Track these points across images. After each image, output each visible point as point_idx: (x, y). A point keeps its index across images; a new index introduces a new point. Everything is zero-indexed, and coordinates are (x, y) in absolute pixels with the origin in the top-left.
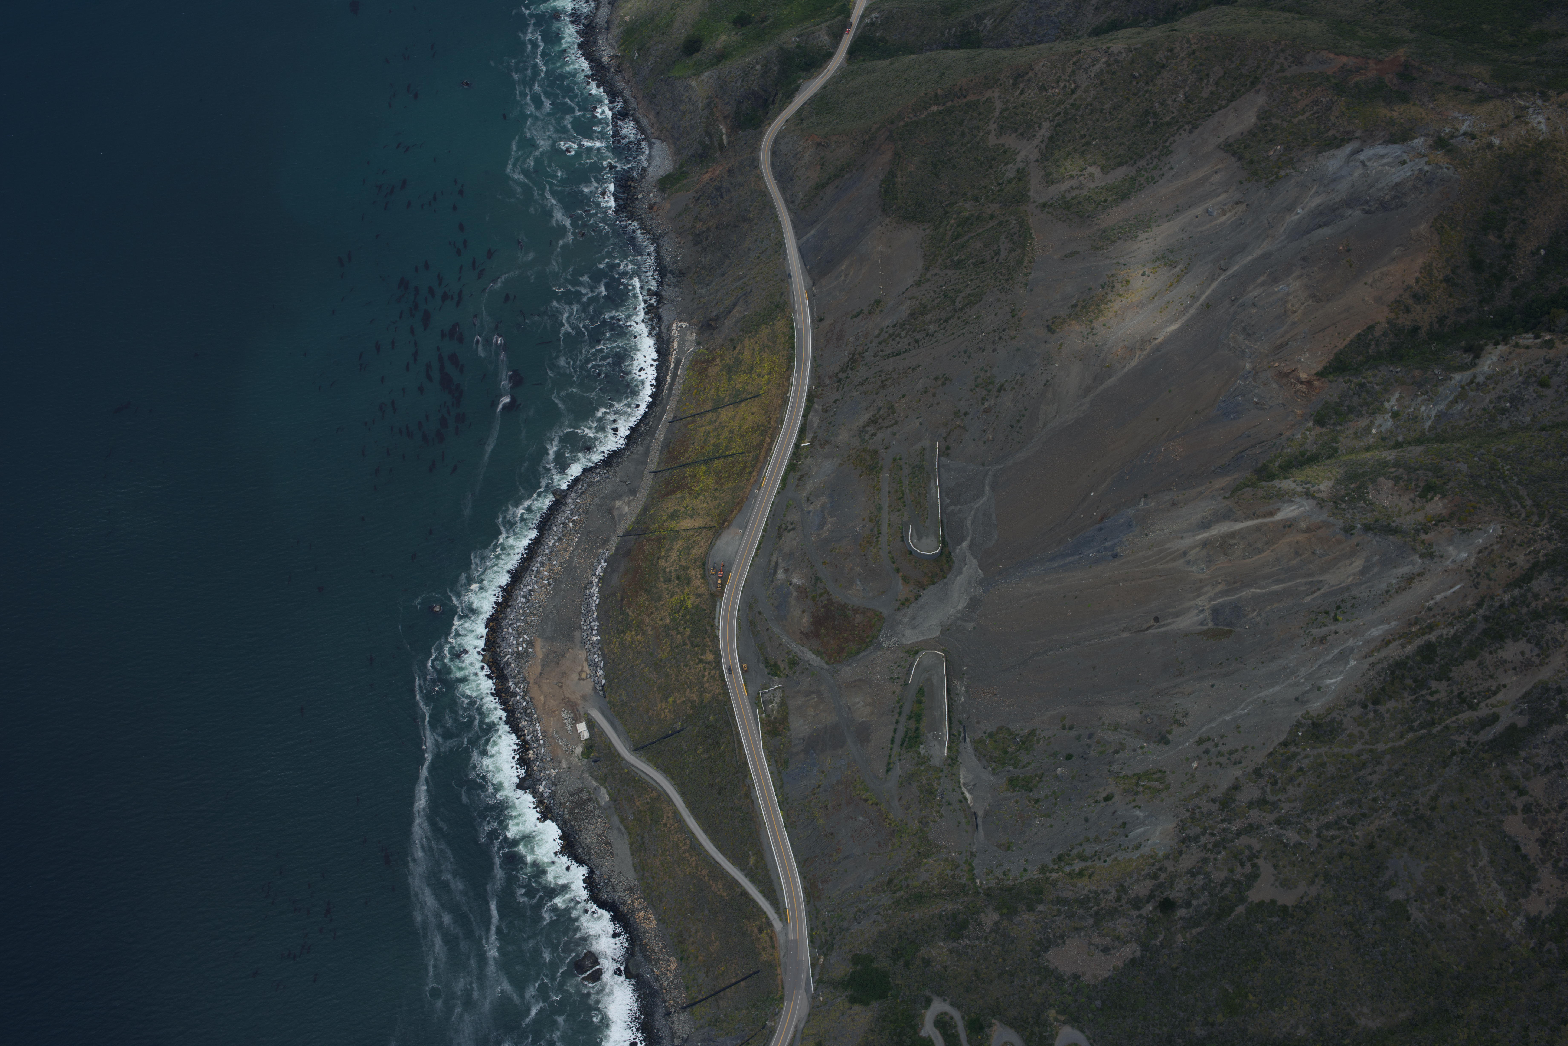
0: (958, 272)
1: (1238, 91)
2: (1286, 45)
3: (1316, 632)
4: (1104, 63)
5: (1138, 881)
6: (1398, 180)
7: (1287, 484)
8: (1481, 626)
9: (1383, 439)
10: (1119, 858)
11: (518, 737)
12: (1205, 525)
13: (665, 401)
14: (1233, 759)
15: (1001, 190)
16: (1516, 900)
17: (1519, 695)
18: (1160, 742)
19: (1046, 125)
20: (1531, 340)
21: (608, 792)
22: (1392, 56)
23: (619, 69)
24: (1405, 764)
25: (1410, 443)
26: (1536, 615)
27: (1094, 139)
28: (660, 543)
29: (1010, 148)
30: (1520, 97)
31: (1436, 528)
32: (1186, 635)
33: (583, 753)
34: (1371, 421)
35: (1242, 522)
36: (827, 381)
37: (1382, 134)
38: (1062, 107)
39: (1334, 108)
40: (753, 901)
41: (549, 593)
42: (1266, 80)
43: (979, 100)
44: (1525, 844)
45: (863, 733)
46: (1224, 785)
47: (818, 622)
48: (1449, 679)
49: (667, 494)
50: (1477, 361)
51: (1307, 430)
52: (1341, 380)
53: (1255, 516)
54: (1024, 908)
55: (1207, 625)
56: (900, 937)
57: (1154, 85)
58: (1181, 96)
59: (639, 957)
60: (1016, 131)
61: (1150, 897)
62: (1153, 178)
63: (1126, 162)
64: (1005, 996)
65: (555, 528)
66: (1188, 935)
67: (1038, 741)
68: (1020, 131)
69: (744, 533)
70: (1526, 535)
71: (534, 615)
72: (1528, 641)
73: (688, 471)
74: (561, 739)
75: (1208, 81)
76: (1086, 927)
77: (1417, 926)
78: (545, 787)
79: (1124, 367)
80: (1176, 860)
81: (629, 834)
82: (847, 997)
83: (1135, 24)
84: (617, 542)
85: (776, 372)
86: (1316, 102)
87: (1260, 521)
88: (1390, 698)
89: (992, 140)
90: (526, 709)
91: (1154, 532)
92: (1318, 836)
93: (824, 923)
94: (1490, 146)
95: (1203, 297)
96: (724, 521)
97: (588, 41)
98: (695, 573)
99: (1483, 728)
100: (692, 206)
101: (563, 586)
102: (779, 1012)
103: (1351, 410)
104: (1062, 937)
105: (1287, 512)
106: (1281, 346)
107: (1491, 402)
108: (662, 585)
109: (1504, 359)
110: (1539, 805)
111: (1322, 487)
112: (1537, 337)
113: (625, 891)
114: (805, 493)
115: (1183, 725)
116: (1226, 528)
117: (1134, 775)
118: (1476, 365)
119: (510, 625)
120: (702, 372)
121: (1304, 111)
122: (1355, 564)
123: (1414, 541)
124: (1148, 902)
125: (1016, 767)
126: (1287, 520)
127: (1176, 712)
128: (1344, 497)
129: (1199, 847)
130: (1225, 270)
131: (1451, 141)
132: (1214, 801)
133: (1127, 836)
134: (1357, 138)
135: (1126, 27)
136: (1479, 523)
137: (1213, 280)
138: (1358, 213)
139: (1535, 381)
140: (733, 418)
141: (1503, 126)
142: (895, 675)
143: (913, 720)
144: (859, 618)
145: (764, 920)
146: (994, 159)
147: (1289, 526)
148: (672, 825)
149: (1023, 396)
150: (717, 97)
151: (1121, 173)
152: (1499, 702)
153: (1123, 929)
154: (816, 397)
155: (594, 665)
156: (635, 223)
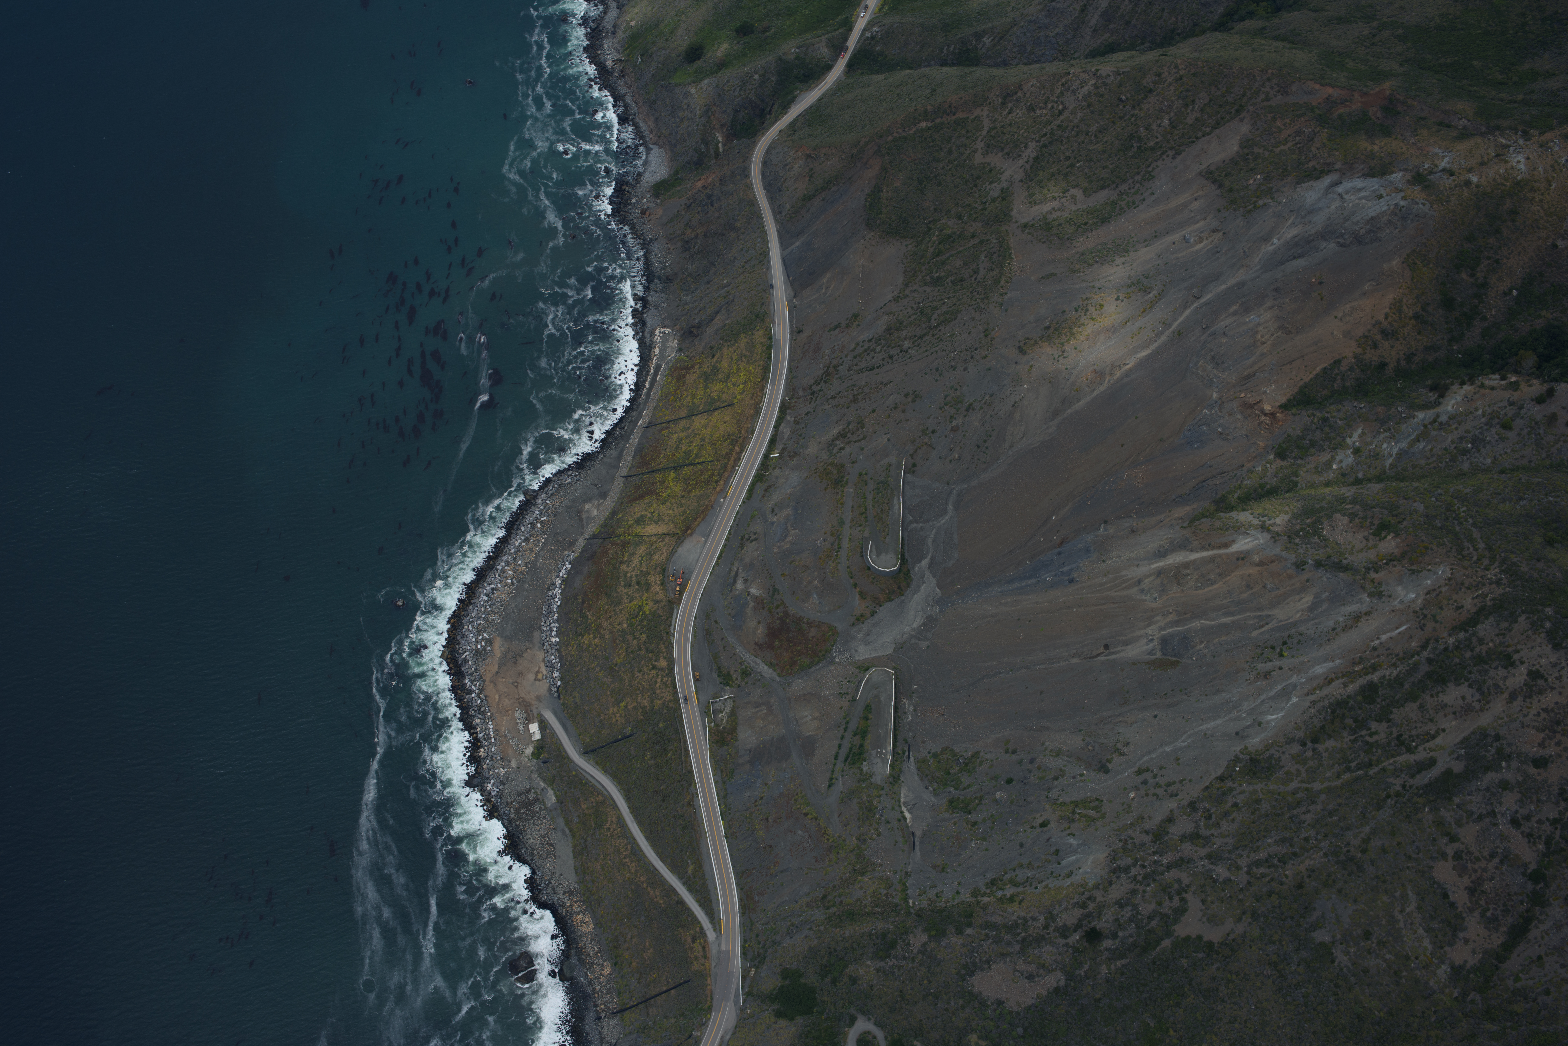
0: (937, 289)
1: (1222, 118)
2: (1272, 74)
3: (1262, 667)
4: (1092, 85)
5: (1066, 909)
6: (1373, 214)
7: (1243, 517)
8: (1424, 668)
9: (1344, 475)
10: (1050, 886)
11: (471, 735)
12: (1161, 554)
13: (641, 406)
14: (1169, 791)
15: (984, 209)
16: (1442, 948)
17: (1457, 740)
18: (1099, 770)
19: (1032, 145)
20: (1497, 382)
21: (555, 793)
22: (1377, 89)
23: (622, 74)
24: (1340, 805)
25: (1369, 480)
26: (1479, 660)
27: (1078, 161)
28: (624, 547)
29: (995, 167)
30: (1502, 135)
31: (1387, 567)
32: (1134, 664)
33: (533, 754)
34: (1333, 457)
35: (1197, 552)
36: (801, 393)
37: (1361, 167)
38: (1049, 128)
39: (1316, 139)
40: (689, 909)
41: (512, 592)
42: (1251, 108)
43: (968, 118)
44: (1454, 892)
45: (808, 747)
46: (1159, 817)
47: (773, 634)
48: (1389, 721)
49: (636, 499)
50: (1441, 400)
51: (1268, 463)
52: (1304, 413)
53: (1210, 547)
54: (953, 931)
55: (1155, 654)
56: (830, 953)
57: (1141, 110)
58: (1166, 122)
59: (574, 960)
60: (1002, 150)
61: (1078, 926)
62: (1134, 202)
63: (1109, 186)
64: (928, 1018)
65: (523, 528)
66: (1112, 967)
67: (981, 764)
68: (1006, 151)
69: (706, 542)
70: (1475, 578)
71: (495, 613)
72: (1470, 686)
73: (658, 477)
74: (513, 738)
75: (1194, 107)
76: (1012, 953)
77: (1341, 969)
78: (493, 786)
79: (1093, 391)
80: (1105, 891)
81: (573, 836)
82: (773, 1010)
83: (1132, 47)
84: (583, 544)
85: (751, 382)
86: (1299, 133)
87: (1215, 552)
88: (1330, 737)
89: (978, 159)
90: (480, 706)
91: (1112, 559)
92: (1248, 873)
93: (757, 936)
94: (1468, 183)
95: (1175, 325)
96: (688, 528)
97: (594, 45)
98: (655, 579)
99: (1419, 772)
100: (683, 213)
101: (526, 586)
102: (706, 1022)
103: (1313, 444)
104: (988, 962)
105: (1242, 544)
106: (1249, 377)
107: (1453, 442)
108: (622, 590)
109: (1468, 399)
110: (1470, 853)
111: (1278, 521)
112: (1503, 378)
113: (564, 893)
114: (770, 504)
115: (1123, 754)
116: (1181, 558)
117: (1072, 802)
118: (1440, 404)
119: (471, 623)
120: (680, 379)
121: (1286, 141)
122: (1304, 600)
123: (1364, 579)
124: (1075, 931)
125: (957, 789)
126: (1241, 552)
127: (1118, 741)
128: (1298, 531)
129: (1129, 878)
130: (1198, 298)
131: (1429, 177)
132: (1147, 832)
133: (1059, 864)
134: (1336, 170)
135: (1123, 50)
136: (1429, 564)
137: (1185, 308)
138: (1332, 245)
139: (1498, 423)
140: (706, 426)
141: (1482, 164)
142: (844, 691)
143: (858, 736)
144: (813, 632)
145: (698, 929)
146: (979, 178)
147: (1243, 559)
148: (614, 830)
149: (991, 416)
150: (715, 104)
151: (1102, 196)
152: (1437, 746)
153: (1048, 957)
154: (789, 408)
155: (551, 667)
156: (626, 228)
